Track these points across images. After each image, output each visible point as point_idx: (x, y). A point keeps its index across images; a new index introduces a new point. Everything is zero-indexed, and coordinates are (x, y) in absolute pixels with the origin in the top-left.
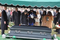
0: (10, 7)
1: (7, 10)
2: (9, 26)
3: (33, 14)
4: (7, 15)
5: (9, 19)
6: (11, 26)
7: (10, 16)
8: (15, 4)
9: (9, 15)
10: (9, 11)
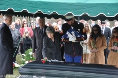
0: (19, 16)
1: (13, 23)
2: (16, 65)
3: (73, 32)
4: (13, 35)
5: (17, 45)
6: (23, 65)
7: (19, 38)
8: (32, 10)
9: (17, 35)
10: (17, 26)
